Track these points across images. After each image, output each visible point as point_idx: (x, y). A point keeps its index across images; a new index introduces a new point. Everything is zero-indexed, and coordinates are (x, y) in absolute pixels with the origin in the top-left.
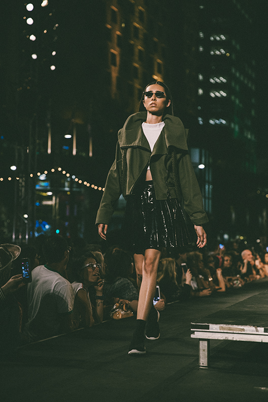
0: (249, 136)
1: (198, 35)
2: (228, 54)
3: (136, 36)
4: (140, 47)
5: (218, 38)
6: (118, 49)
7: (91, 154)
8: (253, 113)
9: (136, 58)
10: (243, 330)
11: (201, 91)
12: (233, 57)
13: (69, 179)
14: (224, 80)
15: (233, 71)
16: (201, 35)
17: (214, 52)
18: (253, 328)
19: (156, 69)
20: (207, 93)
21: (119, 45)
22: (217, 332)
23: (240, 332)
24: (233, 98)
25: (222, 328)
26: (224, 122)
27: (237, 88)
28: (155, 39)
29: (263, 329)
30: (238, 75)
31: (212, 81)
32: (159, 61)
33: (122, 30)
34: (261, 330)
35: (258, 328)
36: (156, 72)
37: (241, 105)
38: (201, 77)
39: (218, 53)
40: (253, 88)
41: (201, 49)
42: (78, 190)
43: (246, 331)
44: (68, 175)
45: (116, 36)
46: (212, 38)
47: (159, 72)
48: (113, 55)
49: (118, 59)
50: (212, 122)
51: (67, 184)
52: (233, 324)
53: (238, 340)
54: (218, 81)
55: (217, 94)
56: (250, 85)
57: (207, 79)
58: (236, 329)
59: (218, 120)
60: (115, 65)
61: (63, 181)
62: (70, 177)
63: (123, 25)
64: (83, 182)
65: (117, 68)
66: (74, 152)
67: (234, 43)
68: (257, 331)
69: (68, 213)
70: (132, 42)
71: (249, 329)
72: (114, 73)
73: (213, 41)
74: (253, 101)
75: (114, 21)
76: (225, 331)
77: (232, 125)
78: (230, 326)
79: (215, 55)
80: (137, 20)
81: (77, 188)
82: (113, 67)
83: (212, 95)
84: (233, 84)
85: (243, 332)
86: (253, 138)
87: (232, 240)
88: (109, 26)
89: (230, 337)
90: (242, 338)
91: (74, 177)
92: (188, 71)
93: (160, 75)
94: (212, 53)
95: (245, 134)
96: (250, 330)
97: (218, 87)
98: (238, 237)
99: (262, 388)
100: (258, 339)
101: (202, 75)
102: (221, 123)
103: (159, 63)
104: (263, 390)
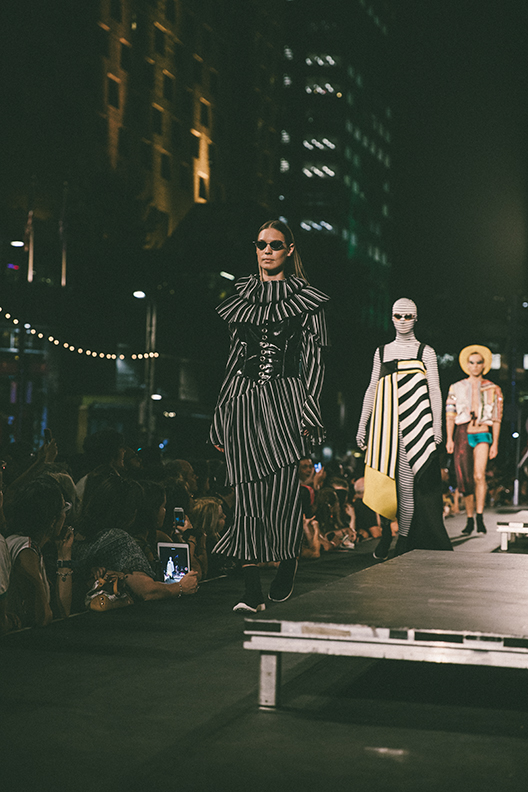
0: (377, 258)
1: (283, 53)
2: (339, 95)
3: (160, 50)
4: (166, 72)
5: (321, 62)
6: (122, 72)
7: (63, 282)
8: (385, 210)
9: (160, 93)
10: (348, 633)
11: (285, 165)
12: (350, 99)
13: (17, 330)
14: (332, 146)
15: (349, 127)
16: (288, 53)
17: (313, 89)
18: (368, 630)
19: (198, 116)
20: (296, 168)
21: (125, 65)
22: (297, 638)
23: (341, 638)
24: (347, 180)
25: (307, 630)
26: (329, 227)
27: (356, 161)
28: (198, 58)
29: (386, 632)
30: (357, 135)
31: (306, 144)
32: (203, 100)
33: (131, 35)
34: (383, 633)
35: (378, 630)
36: (198, 124)
37: (362, 195)
38: (286, 137)
39: (319, 90)
40: (387, 162)
41: (288, 81)
42: (36, 352)
43: (355, 635)
44: (16, 322)
45: (119, 47)
46: (309, 62)
47: (205, 122)
48: (113, 84)
49: (122, 93)
50: (304, 225)
51: (13, 340)
52: (328, 621)
53: (338, 653)
54: (318, 145)
55: (317, 171)
56: (380, 157)
57: (297, 140)
58: (335, 632)
59: (319, 224)
60: (116, 105)
61: (6, 334)
62: (21, 325)
63: (134, 26)
64: (46, 337)
65: (121, 111)
66: (30, 278)
67: (351, 71)
68: (376, 635)
69: (13, 399)
70: (152, 61)
71: (359, 631)
72: (115, 120)
73: (311, 66)
74: (386, 187)
75: (116, 15)
76: (313, 636)
77: (345, 234)
78: (323, 626)
79: (315, 95)
80: (162, 16)
81: (34, 348)
82: (112, 108)
83: (308, 174)
84: (348, 153)
85: (348, 638)
86: (384, 262)
87: (338, 458)
88: (106, 27)
89: (323, 648)
90: (345, 650)
91: (27, 326)
92: (260, 124)
93: (204, 128)
94: (309, 90)
95: (370, 254)
96: (361, 635)
97: (319, 158)
98: (349, 453)
99: (383, 750)
100: (376, 652)
101: (289, 133)
102: (323, 227)
103: (203, 105)
104: (382, 754)
